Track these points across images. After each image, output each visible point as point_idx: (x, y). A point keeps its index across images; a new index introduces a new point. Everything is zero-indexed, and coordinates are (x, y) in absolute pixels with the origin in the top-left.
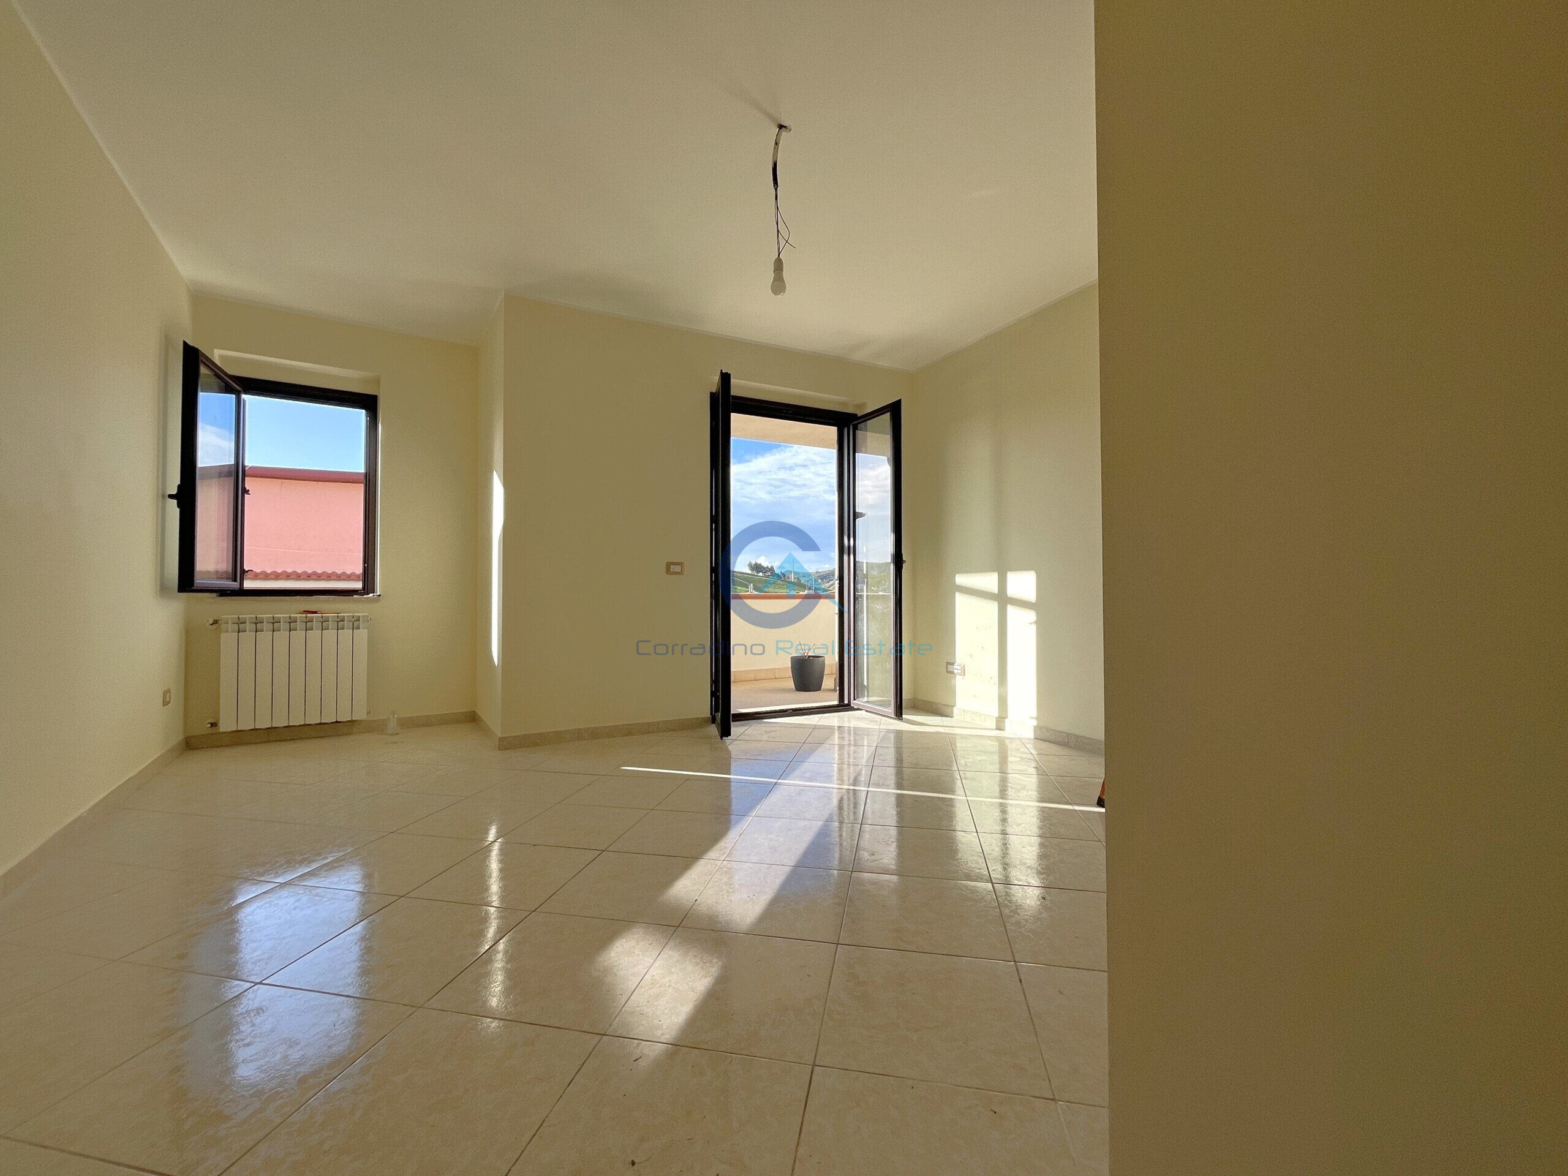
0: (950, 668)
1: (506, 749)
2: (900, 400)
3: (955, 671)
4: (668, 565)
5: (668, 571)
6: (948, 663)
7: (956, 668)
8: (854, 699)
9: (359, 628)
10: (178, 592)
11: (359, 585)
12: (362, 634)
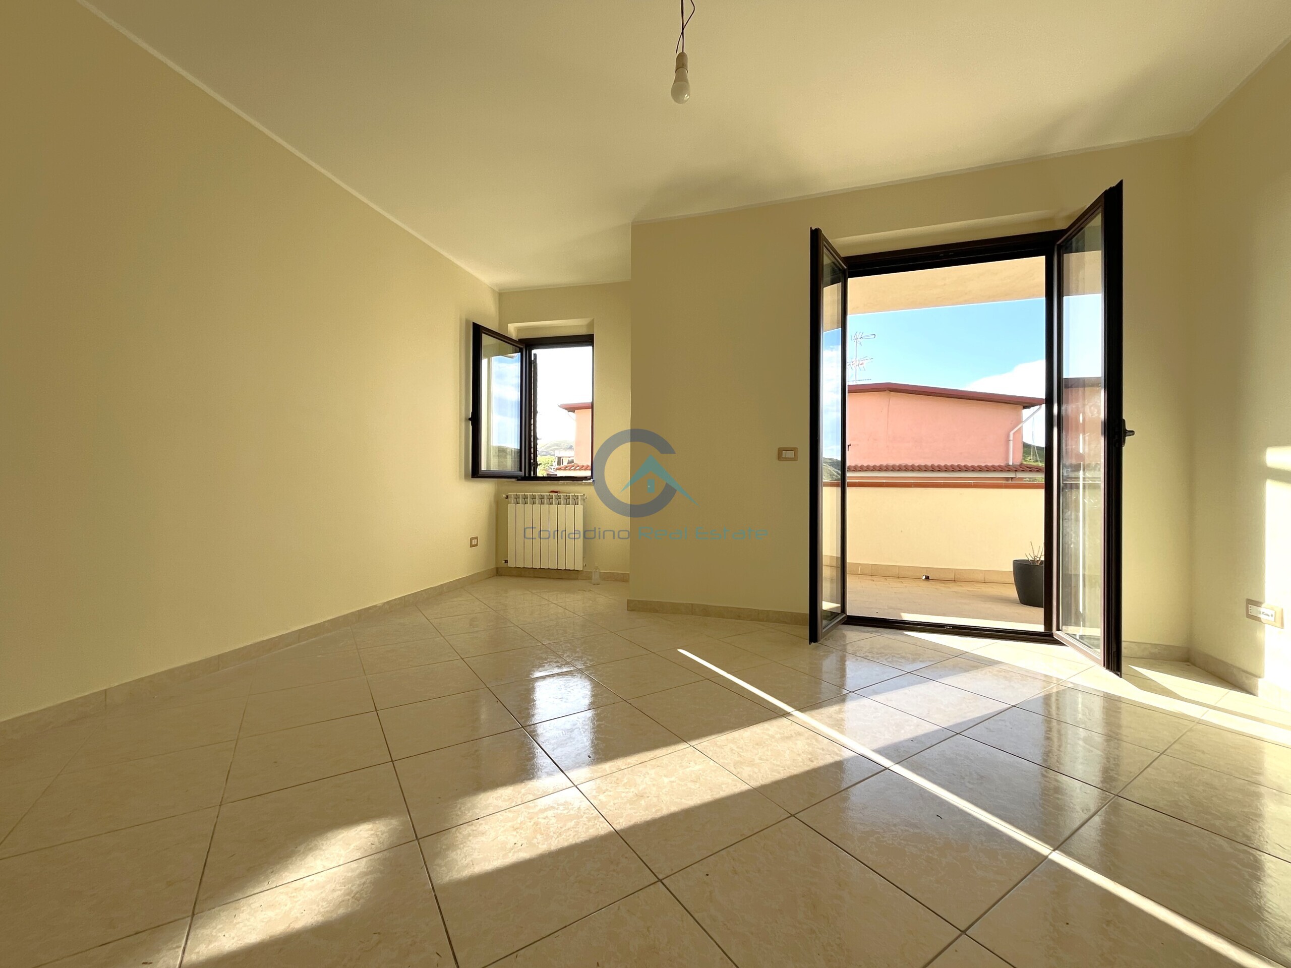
0: (1253, 610)
1: (632, 610)
2: (1120, 185)
3: (1262, 617)
4: (780, 451)
5: (780, 457)
6: (1251, 602)
7: (1265, 611)
8: (1058, 629)
9: (578, 504)
10: (472, 477)
11: (588, 473)
12: (580, 508)
